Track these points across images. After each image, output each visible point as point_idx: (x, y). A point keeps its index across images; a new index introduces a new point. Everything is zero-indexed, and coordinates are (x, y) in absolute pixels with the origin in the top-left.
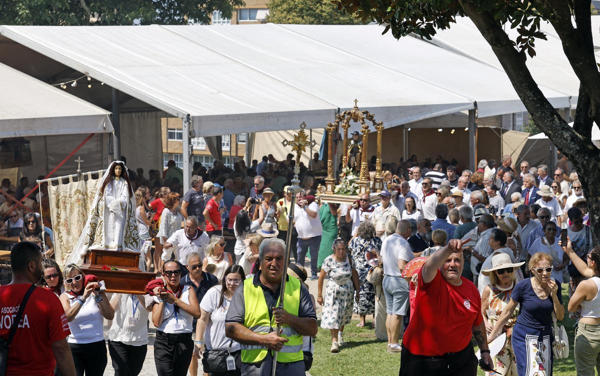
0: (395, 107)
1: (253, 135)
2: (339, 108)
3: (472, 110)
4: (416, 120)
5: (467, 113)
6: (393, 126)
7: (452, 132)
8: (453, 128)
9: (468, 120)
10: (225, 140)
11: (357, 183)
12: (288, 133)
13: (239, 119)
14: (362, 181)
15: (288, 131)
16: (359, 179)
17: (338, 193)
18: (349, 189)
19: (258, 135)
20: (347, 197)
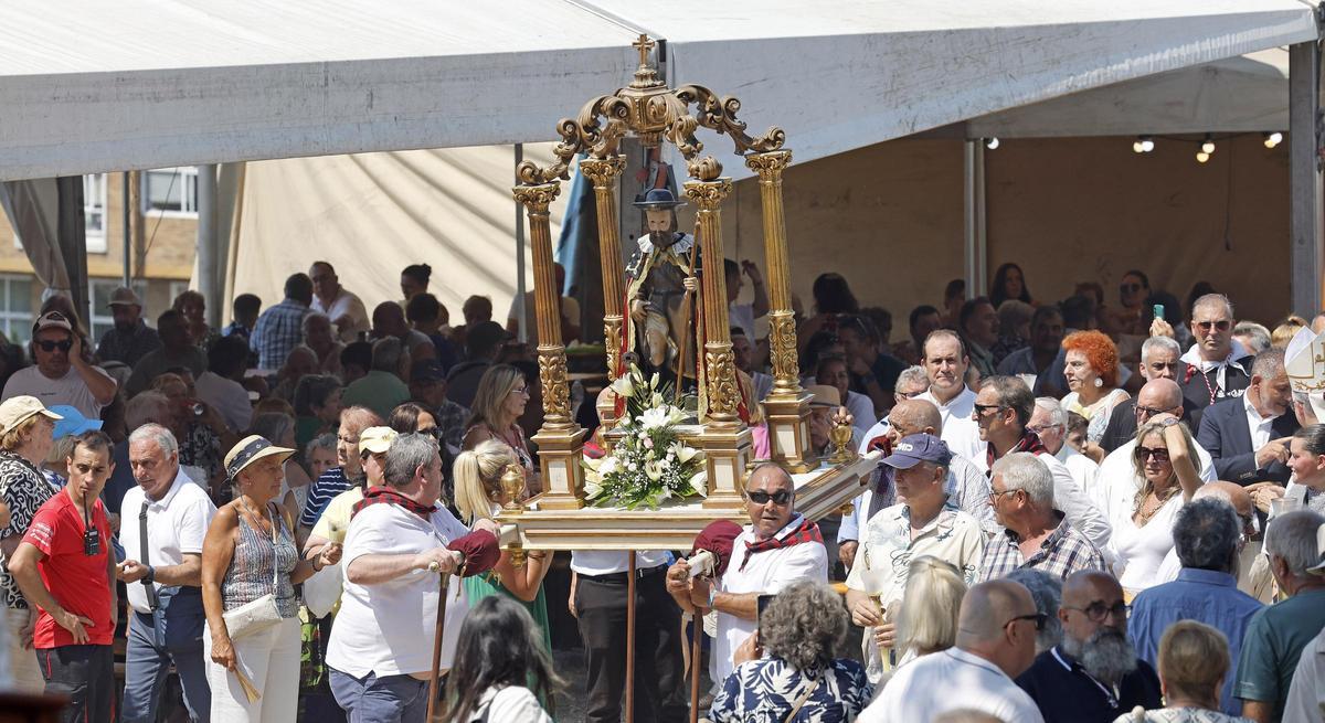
0: (929, 36)
1: (234, 172)
2: (662, 43)
3: (1306, 45)
4: (1031, 96)
5: (1281, 62)
6: (919, 129)
7: (1203, 158)
8: (1207, 138)
9: (1286, 96)
10: (98, 195)
11: (690, 444)
12: (406, 164)
13: (181, 95)
14: (713, 429)
15: (406, 154)
16: (694, 421)
17: (603, 499)
18: (655, 476)
19: (259, 175)
20: (648, 513)
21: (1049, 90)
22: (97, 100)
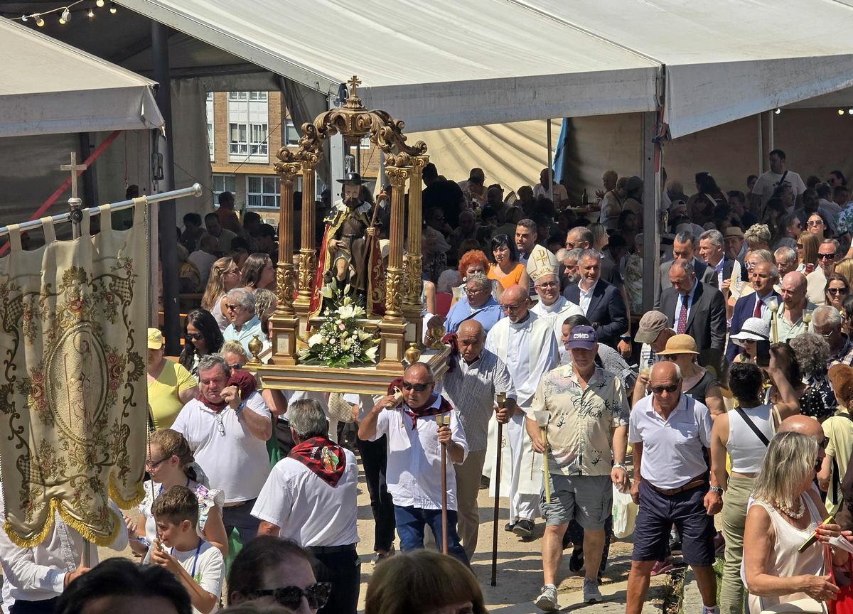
2: (664, 66)
14: (387, 321)
17: (310, 359)
21: (838, 86)
22: (415, 97)
